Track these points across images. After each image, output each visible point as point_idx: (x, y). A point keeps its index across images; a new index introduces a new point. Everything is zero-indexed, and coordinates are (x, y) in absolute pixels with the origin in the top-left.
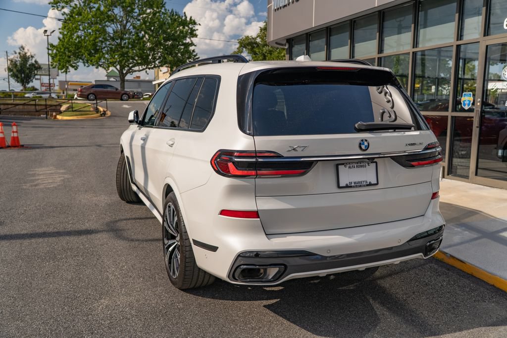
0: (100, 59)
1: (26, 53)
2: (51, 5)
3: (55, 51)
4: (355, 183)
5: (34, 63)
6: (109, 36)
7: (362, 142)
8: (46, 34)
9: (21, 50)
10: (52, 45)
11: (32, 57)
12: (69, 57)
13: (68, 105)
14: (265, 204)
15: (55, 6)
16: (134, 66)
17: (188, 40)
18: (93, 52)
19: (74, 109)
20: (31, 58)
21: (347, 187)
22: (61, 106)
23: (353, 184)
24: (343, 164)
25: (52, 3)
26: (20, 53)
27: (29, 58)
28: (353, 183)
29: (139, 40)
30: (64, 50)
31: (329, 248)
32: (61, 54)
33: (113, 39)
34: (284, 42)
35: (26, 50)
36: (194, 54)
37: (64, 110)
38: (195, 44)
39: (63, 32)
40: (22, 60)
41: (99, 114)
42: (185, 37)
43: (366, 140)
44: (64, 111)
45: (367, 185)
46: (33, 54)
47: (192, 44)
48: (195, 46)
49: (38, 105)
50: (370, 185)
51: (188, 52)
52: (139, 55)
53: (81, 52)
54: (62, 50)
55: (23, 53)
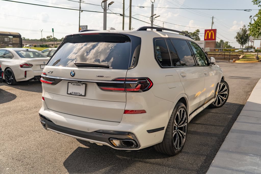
1: (246, 29)
2: (253, 2)
7: (71, 72)
8: (251, 18)
9: (243, 27)
10: (250, 24)
13: (244, 55)
15: (256, 2)
22: (240, 56)
24: (71, 83)
25: (254, 1)
26: (243, 29)
27: (247, 31)
28: (73, 93)
31: (57, 121)
35: (246, 27)
40: (243, 33)
44: (241, 58)
49: (231, 55)
50: (81, 95)
55: (245, 29)
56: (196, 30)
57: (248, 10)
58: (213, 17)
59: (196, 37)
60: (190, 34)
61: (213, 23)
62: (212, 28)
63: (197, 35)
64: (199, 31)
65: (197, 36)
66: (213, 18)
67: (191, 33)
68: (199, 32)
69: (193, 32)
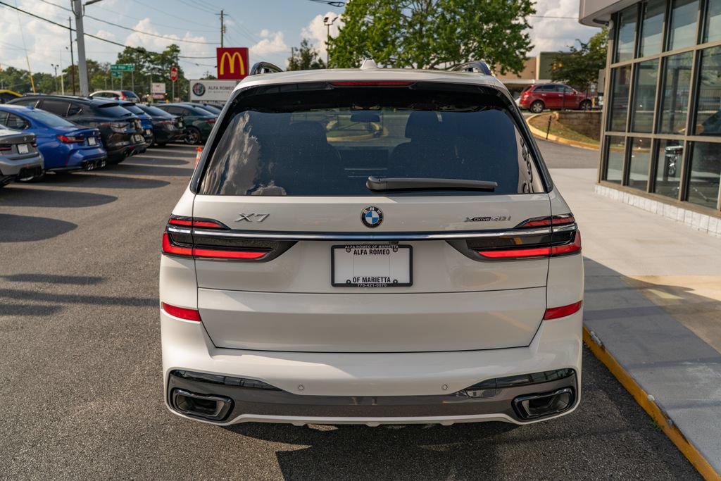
0: (389, 54)
1: (309, 50)
3: (334, 47)
4: (364, 279)
5: (318, 62)
6: (405, 21)
7: (366, 212)
8: (326, 23)
9: (303, 46)
10: (330, 38)
11: (316, 54)
12: (351, 53)
13: (335, 122)
14: (212, 301)
16: (437, 63)
17: (521, 21)
18: (382, 44)
19: (340, 128)
20: (314, 57)
21: (348, 285)
22: (328, 122)
23: (361, 282)
24: (343, 247)
26: (301, 50)
27: (312, 56)
28: (361, 279)
29: (445, 23)
30: (345, 44)
31: (301, 384)
32: (340, 49)
33: (411, 25)
34: (608, 18)
35: (309, 46)
36: (528, 40)
37: (330, 128)
38: (531, 25)
39: (346, 19)
40: (304, 59)
41: (371, 135)
42: (514, 16)
43: (376, 210)
44: (331, 130)
45: (389, 285)
46: (316, 51)
47: (526, 26)
48: (531, 27)
50: (396, 284)
51: (518, 38)
52: (442, 46)
53: (365, 45)
54: (342, 44)
55: (306, 50)
56: (168, 47)
57: (337, 4)
58: (222, 12)
59: (170, 66)
60: (152, 57)
61: (223, 29)
62: (222, 43)
63: (173, 62)
64: (178, 49)
65: (173, 64)
66: (222, 14)
67: (155, 54)
68: (178, 51)
69: (160, 52)
